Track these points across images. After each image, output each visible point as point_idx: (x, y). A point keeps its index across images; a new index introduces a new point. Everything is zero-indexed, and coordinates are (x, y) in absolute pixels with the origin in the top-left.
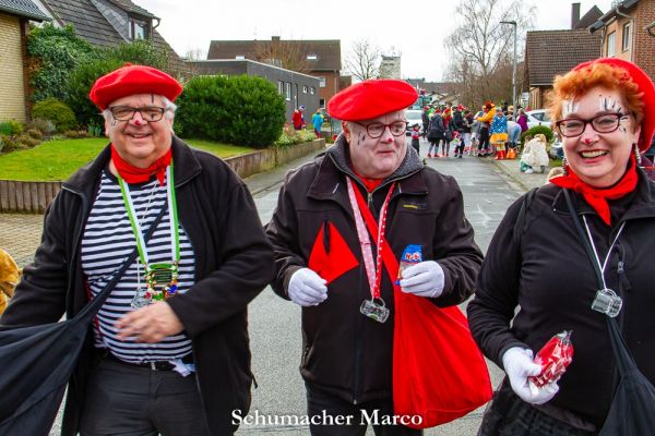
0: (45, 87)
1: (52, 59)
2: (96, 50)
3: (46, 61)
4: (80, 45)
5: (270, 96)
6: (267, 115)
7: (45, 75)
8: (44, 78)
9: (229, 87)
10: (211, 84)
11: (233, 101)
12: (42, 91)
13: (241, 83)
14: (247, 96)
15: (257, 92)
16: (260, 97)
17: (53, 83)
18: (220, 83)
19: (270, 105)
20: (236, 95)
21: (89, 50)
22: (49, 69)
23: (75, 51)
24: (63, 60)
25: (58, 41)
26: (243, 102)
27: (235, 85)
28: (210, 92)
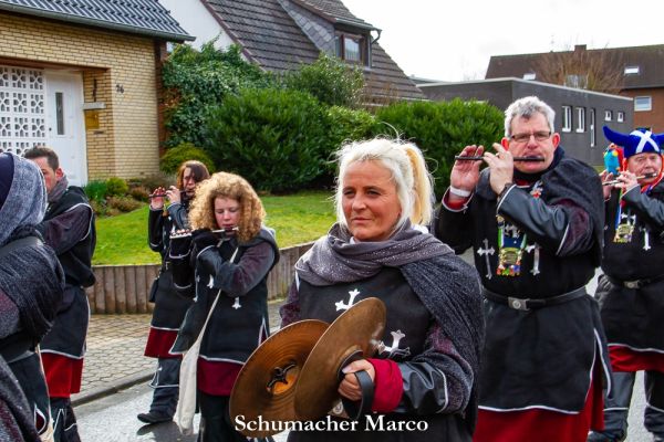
0: (184, 130)
1: (197, 91)
2: (267, 76)
3: (187, 94)
4: (247, 71)
7: (185, 113)
8: (183, 117)
9: (430, 118)
10: (406, 114)
11: (434, 138)
12: (180, 134)
13: (449, 112)
14: (452, 130)
15: (470, 125)
16: (475, 131)
17: (198, 124)
20: (440, 129)
21: (258, 77)
22: (191, 104)
23: (235, 79)
24: (212, 91)
25: (215, 67)
26: (449, 138)
27: (439, 115)
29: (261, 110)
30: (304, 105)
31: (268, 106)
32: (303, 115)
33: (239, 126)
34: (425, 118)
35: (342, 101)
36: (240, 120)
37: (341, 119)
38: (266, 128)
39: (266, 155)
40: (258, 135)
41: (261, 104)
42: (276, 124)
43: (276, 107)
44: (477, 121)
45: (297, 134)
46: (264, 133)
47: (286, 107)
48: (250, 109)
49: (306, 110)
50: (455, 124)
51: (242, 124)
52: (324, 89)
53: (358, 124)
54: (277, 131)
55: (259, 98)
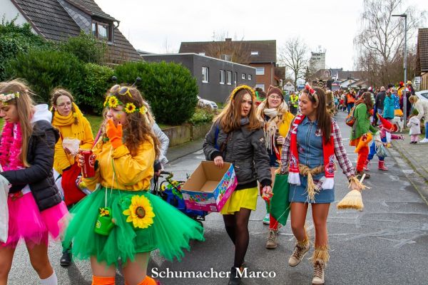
5: (182, 79)
6: (179, 96)
9: (147, 72)
10: (132, 69)
11: (149, 84)
13: (158, 69)
15: (171, 77)
16: (174, 81)
18: (141, 69)
19: (182, 87)
20: (153, 79)
24: (11, 51)
25: (14, 36)
26: (158, 84)
27: (153, 71)
28: (131, 76)
29: (42, 63)
30: (69, 62)
31: (46, 61)
32: (69, 67)
33: (27, 72)
34: (144, 72)
35: (94, 60)
36: (27, 69)
37: (93, 71)
38: (44, 74)
39: (44, 91)
40: (39, 78)
41: (41, 59)
42: (51, 72)
43: (51, 62)
44: (174, 74)
45: (64, 79)
46: (43, 78)
47: (58, 62)
48: (34, 62)
49: (71, 64)
50: (162, 76)
51: (29, 71)
52: (84, 53)
53: (104, 74)
54: (51, 76)
55: (40, 55)
